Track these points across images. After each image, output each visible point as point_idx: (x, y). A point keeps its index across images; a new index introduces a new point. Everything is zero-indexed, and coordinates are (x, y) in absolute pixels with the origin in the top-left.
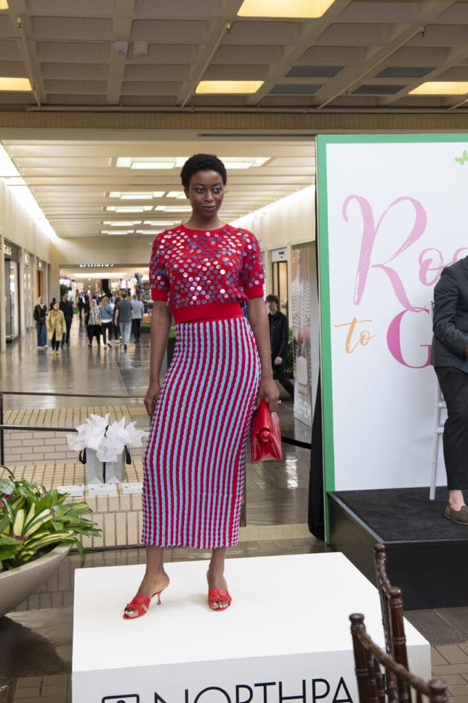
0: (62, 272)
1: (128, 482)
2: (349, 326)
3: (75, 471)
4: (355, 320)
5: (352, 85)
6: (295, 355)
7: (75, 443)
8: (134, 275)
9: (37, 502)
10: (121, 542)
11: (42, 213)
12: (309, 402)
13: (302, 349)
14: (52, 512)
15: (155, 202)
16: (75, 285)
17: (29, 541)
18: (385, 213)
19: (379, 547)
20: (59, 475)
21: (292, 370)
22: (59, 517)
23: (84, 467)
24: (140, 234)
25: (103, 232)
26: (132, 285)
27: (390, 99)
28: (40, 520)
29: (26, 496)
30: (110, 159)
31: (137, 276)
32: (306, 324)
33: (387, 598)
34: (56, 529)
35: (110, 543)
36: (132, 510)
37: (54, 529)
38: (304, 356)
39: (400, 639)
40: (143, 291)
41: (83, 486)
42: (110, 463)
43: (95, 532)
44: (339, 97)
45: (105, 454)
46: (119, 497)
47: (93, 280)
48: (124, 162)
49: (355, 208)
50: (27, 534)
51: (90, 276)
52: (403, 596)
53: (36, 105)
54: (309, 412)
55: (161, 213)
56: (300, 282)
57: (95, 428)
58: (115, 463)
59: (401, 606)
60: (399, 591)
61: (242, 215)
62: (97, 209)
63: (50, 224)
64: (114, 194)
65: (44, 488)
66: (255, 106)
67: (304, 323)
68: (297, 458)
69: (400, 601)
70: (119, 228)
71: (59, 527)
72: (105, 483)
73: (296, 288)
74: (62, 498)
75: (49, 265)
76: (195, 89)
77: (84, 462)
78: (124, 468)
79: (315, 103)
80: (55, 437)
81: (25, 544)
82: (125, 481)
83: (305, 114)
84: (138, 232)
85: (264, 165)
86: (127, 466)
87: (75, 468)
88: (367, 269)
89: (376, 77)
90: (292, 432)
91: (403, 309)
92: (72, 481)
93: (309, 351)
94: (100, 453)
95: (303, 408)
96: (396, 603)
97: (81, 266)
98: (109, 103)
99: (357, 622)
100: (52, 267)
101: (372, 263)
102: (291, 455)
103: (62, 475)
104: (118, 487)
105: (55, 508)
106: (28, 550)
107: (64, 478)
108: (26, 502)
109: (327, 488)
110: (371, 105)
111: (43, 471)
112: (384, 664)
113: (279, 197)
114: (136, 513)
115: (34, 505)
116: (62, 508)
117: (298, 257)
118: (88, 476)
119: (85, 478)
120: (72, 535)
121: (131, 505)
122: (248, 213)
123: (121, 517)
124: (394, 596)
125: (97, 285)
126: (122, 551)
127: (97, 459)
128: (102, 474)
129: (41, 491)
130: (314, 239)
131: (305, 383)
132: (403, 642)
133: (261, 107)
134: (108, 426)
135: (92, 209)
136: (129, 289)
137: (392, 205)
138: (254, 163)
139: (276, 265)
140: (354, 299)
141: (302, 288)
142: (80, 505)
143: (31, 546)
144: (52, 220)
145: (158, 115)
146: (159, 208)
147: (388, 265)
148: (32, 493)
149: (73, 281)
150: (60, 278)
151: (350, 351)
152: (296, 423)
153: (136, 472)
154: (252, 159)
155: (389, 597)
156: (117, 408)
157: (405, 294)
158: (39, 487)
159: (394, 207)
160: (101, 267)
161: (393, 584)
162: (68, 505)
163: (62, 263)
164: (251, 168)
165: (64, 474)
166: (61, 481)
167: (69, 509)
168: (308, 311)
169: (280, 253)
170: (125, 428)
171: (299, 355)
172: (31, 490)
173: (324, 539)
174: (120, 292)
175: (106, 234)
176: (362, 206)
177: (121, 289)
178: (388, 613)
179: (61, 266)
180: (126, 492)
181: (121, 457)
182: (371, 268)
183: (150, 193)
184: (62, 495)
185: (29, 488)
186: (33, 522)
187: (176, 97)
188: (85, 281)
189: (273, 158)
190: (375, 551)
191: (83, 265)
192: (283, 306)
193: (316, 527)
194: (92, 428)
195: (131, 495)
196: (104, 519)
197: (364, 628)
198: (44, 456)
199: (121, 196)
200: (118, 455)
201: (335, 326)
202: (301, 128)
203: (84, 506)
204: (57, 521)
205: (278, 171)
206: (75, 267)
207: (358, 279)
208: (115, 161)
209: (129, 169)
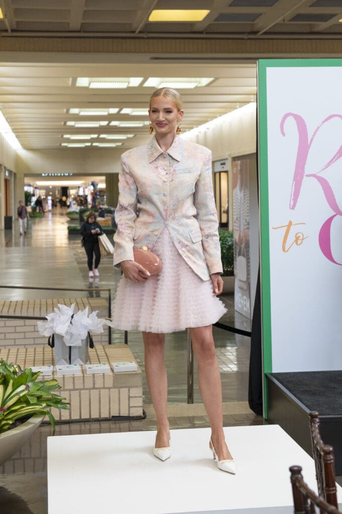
0: (27, 180)
1: (91, 364)
2: (286, 228)
3: (44, 354)
4: (290, 223)
5: (289, 13)
6: (236, 255)
7: (44, 330)
8: (90, 183)
9: (14, 379)
10: (85, 416)
11: (9, 127)
12: (248, 296)
13: (242, 249)
14: (28, 387)
15: (110, 118)
16: (38, 192)
17: (8, 412)
18: (318, 128)
19: (314, 414)
20: (30, 357)
21: (233, 268)
22: (33, 392)
23: (52, 351)
24: (96, 146)
25: (64, 144)
26: (88, 191)
27: (323, 26)
28: (17, 394)
29: (5, 374)
30: (71, 79)
31: (93, 184)
32: (246, 227)
33: (320, 455)
34: (31, 402)
35: (75, 417)
36: (94, 388)
37: (29, 402)
38: (244, 256)
39: (331, 489)
40: (98, 197)
41: (52, 367)
42: (75, 347)
43: (64, 406)
44: (277, 24)
45: (71, 339)
46: (84, 376)
47: (54, 188)
48: (83, 82)
49: (291, 125)
50: (6, 407)
51: (51, 183)
52: (334, 453)
53: (6, 31)
54: (248, 305)
55: (115, 127)
56: (241, 190)
57: (62, 317)
58: (80, 347)
59: (332, 461)
60: (331, 449)
61: (187, 130)
62: (59, 123)
63: (16, 137)
64: (74, 111)
65: (19, 367)
66: (201, 33)
67: (244, 226)
68: (236, 346)
69: (332, 457)
70: (77, 141)
71: (33, 400)
72: (70, 363)
73: (237, 195)
74: (36, 376)
75: (15, 174)
76: (148, 18)
77: (52, 345)
78: (87, 352)
79: (255, 30)
80: (25, 325)
81: (5, 414)
82: (88, 363)
83: (246, 39)
84: (95, 144)
85: (208, 85)
86: (90, 350)
87: (44, 352)
88: (302, 178)
89: (310, 6)
90: (233, 322)
91: (333, 213)
92: (42, 362)
93: (248, 251)
94: (67, 338)
95: (242, 301)
96: (329, 459)
97: (43, 175)
98: (71, 29)
99: (296, 472)
100: (18, 176)
101: (306, 173)
102: (231, 343)
103: (33, 358)
104: (82, 368)
105: (30, 384)
106: (7, 420)
107: (34, 359)
108: (5, 379)
109: (265, 370)
110: (305, 31)
111: (16, 354)
112: (318, 506)
113: (221, 114)
114: (98, 390)
115: (11, 381)
116: (35, 384)
117: (239, 168)
118: (56, 358)
119: (53, 360)
120: (44, 408)
121: (94, 384)
122: (192, 128)
123: (85, 393)
124: (327, 453)
125: (57, 192)
126: (86, 423)
127: (64, 344)
128: (68, 357)
129: (17, 370)
130: (255, 151)
131: (245, 279)
132: (334, 492)
133: (207, 33)
134: (74, 315)
135: (52, 124)
136: (86, 196)
137: (324, 122)
138: (200, 83)
139: (218, 175)
140: (290, 205)
141: (242, 195)
142: (51, 382)
143: (10, 416)
144: (19, 134)
145: (115, 40)
146: (114, 123)
147: (320, 175)
148: (10, 371)
149: (36, 188)
150: (24, 185)
151: (286, 250)
152: (236, 315)
153: (98, 355)
154: (198, 79)
155: (322, 453)
156: (79, 300)
157: (335, 200)
158: (15, 366)
159: (326, 123)
160: (61, 176)
161: (325, 443)
162: (40, 382)
163: (27, 172)
164: (197, 87)
165: (35, 357)
166: (33, 362)
167: (42, 385)
168: (248, 216)
169: (222, 164)
170: (88, 317)
171: (239, 255)
172: (9, 368)
173: (262, 415)
174: (78, 198)
175: (66, 147)
176: (297, 122)
177: (79, 196)
178: (321, 468)
179: (26, 175)
180: (89, 372)
181: (84, 343)
182: (305, 177)
183: (105, 109)
184: (35, 373)
185: (7, 367)
186: (11, 396)
187: (130, 24)
188: (47, 189)
189: (216, 79)
190: (310, 417)
191: (45, 174)
192: (224, 212)
193: (255, 404)
194: (59, 317)
195: (94, 375)
196: (70, 395)
197: (302, 477)
198: (15, 341)
199: (80, 112)
200: (82, 340)
201: (273, 228)
202: (243, 52)
203: (54, 383)
204: (32, 396)
205: (220, 90)
206: (38, 176)
207: (293, 187)
208: (74, 81)
209: (86, 88)
